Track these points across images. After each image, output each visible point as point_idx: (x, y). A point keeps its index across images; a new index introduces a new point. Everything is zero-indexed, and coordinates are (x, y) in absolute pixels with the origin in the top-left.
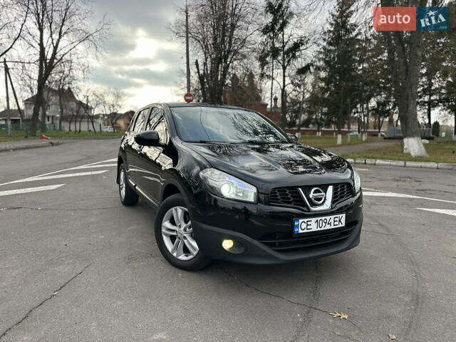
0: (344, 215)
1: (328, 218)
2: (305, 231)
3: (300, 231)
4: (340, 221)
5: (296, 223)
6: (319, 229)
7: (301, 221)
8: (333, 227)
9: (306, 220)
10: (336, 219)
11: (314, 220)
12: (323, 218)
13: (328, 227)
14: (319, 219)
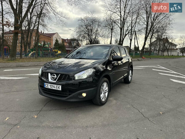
0: (61, 86)
1: (54, 85)
2: (47, 87)
3: (46, 87)
4: (59, 88)
5: (45, 84)
6: (51, 88)
7: (46, 83)
8: (56, 89)
9: (47, 84)
10: (57, 87)
11: (49, 84)
12: (52, 85)
13: (54, 88)
14: (51, 84)
